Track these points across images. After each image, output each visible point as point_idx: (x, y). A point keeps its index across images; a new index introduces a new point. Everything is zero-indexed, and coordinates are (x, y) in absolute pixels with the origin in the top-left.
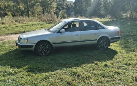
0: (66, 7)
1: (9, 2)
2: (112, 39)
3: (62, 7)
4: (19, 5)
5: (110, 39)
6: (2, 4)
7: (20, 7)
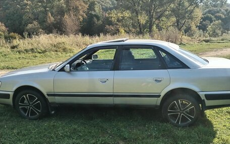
0: (225, 15)
1: (124, 12)
2: (209, 97)
3: (216, 17)
4: (138, 17)
5: (203, 98)
6: (114, 16)
7: (138, 20)
